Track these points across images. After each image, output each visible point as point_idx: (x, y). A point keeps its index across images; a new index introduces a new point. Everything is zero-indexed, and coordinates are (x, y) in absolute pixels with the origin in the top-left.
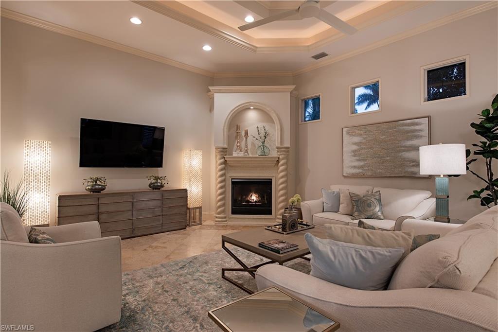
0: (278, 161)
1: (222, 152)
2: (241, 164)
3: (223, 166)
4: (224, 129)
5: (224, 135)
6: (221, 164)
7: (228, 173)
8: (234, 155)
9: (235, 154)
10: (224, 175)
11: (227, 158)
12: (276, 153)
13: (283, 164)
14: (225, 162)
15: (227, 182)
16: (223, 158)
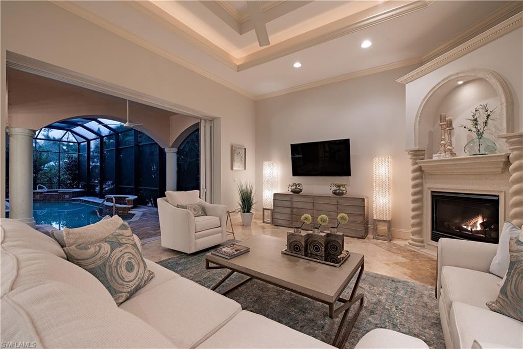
0: (508, 163)
1: (415, 156)
2: (442, 171)
3: (418, 173)
4: (415, 126)
5: (415, 133)
6: (414, 171)
7: (426, 183)
8: (434, 159)
9: (435, 157)
10: (421, 185)
11: (421, 163)
12: (504, 148)
13: (517, 169)
14: (420, 169)
15: (425, 195)
16: (416, 163)
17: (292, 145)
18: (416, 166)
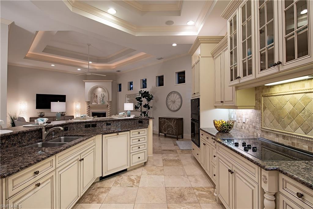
0: (108, 106)
1: (88, 103)
2: (95, 107)
3: (88, 108)
5: (88, 97)
6: (88, 107)
9: (93, 104)
10: (89, 111)
11: (90, 105)
12: (107, 103)
13: (109, 107)
14: (89, 106)
15: (90, 114)
16: (88, 105)
17: (37, 94)
18: (88, 106)
